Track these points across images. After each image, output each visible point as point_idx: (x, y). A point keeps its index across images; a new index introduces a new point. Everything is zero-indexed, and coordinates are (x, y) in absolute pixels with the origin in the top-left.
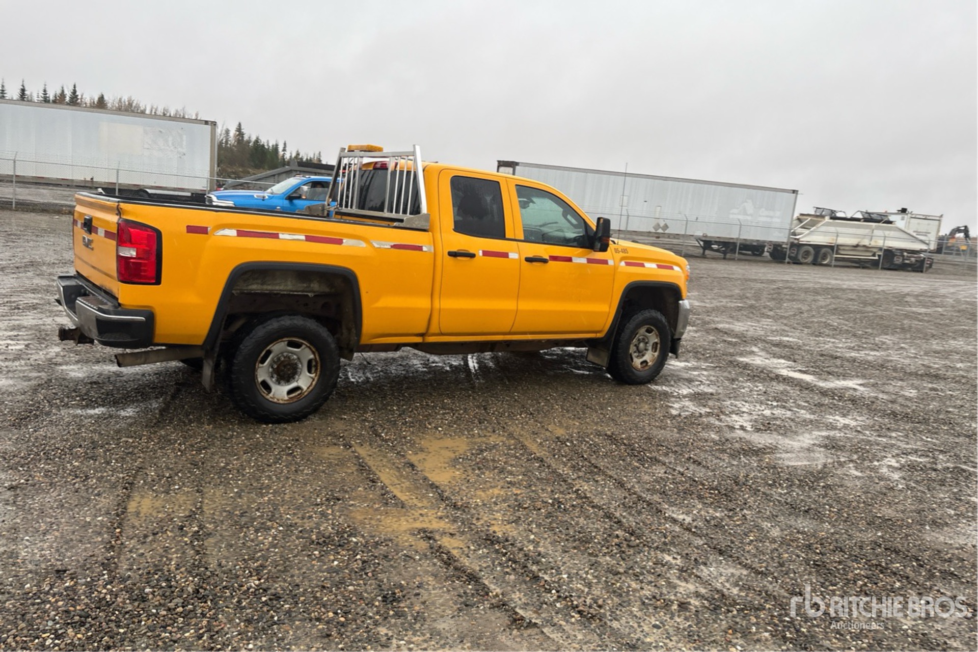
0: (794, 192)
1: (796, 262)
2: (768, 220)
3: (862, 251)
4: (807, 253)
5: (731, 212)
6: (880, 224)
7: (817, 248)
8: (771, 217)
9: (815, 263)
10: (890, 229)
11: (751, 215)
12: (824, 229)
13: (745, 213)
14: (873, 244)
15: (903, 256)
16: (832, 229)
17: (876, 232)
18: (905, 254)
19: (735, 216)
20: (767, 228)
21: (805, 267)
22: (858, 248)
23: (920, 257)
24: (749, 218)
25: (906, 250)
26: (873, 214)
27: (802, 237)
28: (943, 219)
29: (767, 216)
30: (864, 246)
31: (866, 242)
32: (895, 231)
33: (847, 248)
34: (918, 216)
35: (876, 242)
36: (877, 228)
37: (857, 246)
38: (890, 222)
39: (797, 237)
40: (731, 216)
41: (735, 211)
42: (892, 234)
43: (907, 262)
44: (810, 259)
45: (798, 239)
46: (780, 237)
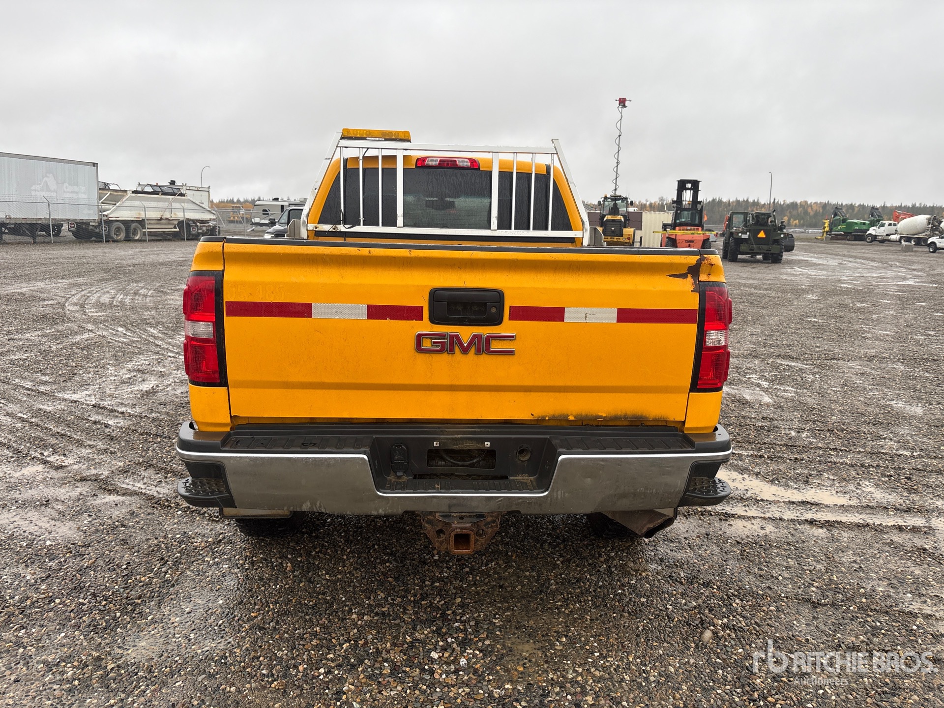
0: (94, 164)
1: (109, 240)
2: (75, 196)
3: (165, 224)
4: (118, 229)
5: (32, 188)
6: (176, 197)
7: (127, 223)
8: (77, 193)
9: (128, 239)
10: (184, 201)
11: (55, 191)
12: (128, 203)
13: (48, 190)
14: (173, 217)
15: (197, 226)
16: (137, 203)
17: (175, 205)
18: (198, 224)
19: (38, 193)
20: (75, 205)
21: (120, 245)
22: (162, 222)
23: (210, 226)
24: (54, 195)
25: (198, 221)
26: (164, 186)
27: (111, 213)
28: (211, 190)
29: (72, 192)
30: (167, 219)
31: (167, 215)
32: (188, 203)
33: (153, 222)
34: (191, 188)
35: (175, 214)
36: (175, 201)
37: (161, 219)
38: (182, 195)
39: (105, 213)
40: (33, 193)
41: (38, 187)
42: (186, 205)
43: (200, 231)
44: (122, 236)
45: (107, 216)
46: (89, 214)
